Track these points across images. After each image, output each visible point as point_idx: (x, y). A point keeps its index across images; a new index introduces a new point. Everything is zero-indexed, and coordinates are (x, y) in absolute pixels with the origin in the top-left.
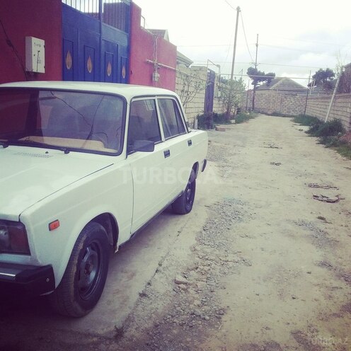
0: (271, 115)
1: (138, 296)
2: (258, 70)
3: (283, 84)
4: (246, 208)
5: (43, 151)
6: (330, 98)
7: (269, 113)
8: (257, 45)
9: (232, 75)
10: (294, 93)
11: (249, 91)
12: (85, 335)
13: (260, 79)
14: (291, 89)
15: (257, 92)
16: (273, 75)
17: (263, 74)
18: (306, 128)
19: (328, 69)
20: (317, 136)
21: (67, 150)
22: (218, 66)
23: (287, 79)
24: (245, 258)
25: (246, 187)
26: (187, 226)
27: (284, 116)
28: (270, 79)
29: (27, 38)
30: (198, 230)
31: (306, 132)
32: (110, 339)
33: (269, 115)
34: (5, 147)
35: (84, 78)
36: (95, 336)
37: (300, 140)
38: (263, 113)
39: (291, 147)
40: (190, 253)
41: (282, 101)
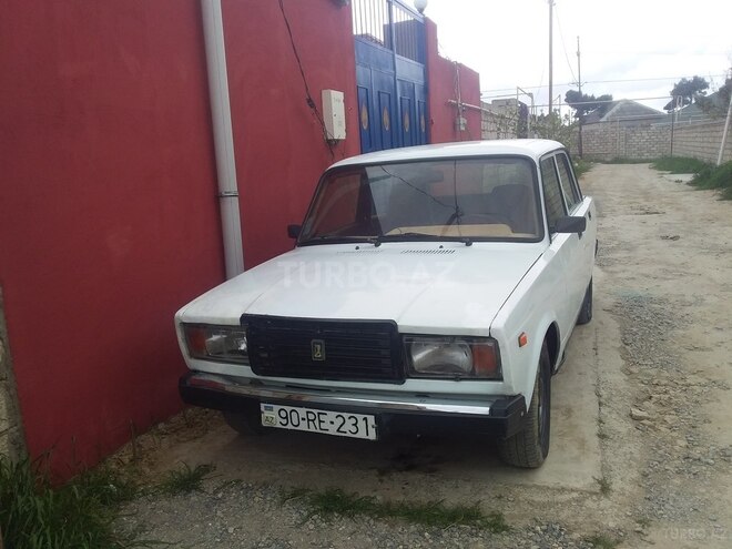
0: (612, 162)
1: (597, 439)
2: (584, 93)
3: (622, 111)
4: (668, 308)
5: (435, 245)
6: (723, 124)
7: (608, 159)
8: (578, 55)
9: (550, 105)
10: (644, 123)
11: (571, 127)
12: (558, 490)
13: (587, 108)
14: (638, 117)
15: (585, 128)
16: (607, 98)
17: (592, 98)
18: (688, 177)
19: (696, 78)
20: (712, 189)
21: (469, 241)
22: (530, 95)
23: (628, 103)
24: (714, 378)
25: (647, 276)
26: (600, 340)
27: (634, 162)
28: (604, 104)
29: (324, 92)
30: (619, 345)
31: (688, 184)
32: (596, 494)
33: (608, 163)
34: (377, 245)
35: (426, 140)
36: (572, 490)
37: (688, 198)
38: (597, 161)
39: (678, 209)
40: (627, 378)
41: (627, 137)
